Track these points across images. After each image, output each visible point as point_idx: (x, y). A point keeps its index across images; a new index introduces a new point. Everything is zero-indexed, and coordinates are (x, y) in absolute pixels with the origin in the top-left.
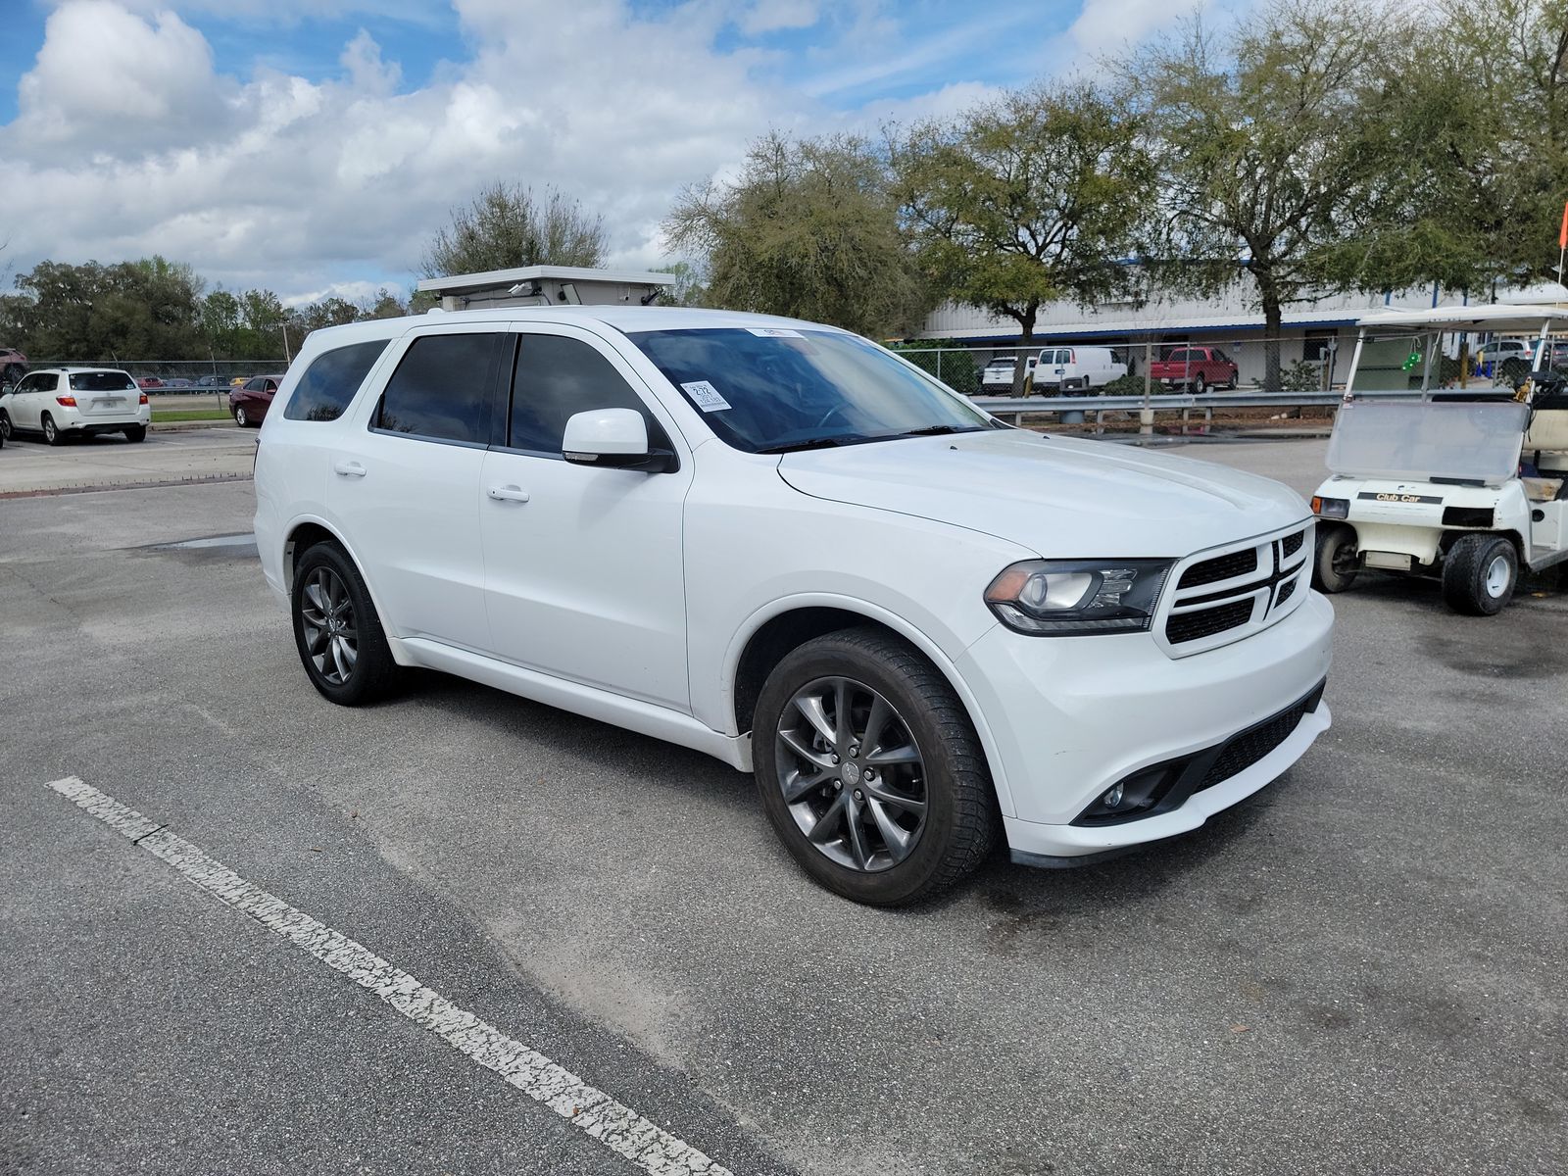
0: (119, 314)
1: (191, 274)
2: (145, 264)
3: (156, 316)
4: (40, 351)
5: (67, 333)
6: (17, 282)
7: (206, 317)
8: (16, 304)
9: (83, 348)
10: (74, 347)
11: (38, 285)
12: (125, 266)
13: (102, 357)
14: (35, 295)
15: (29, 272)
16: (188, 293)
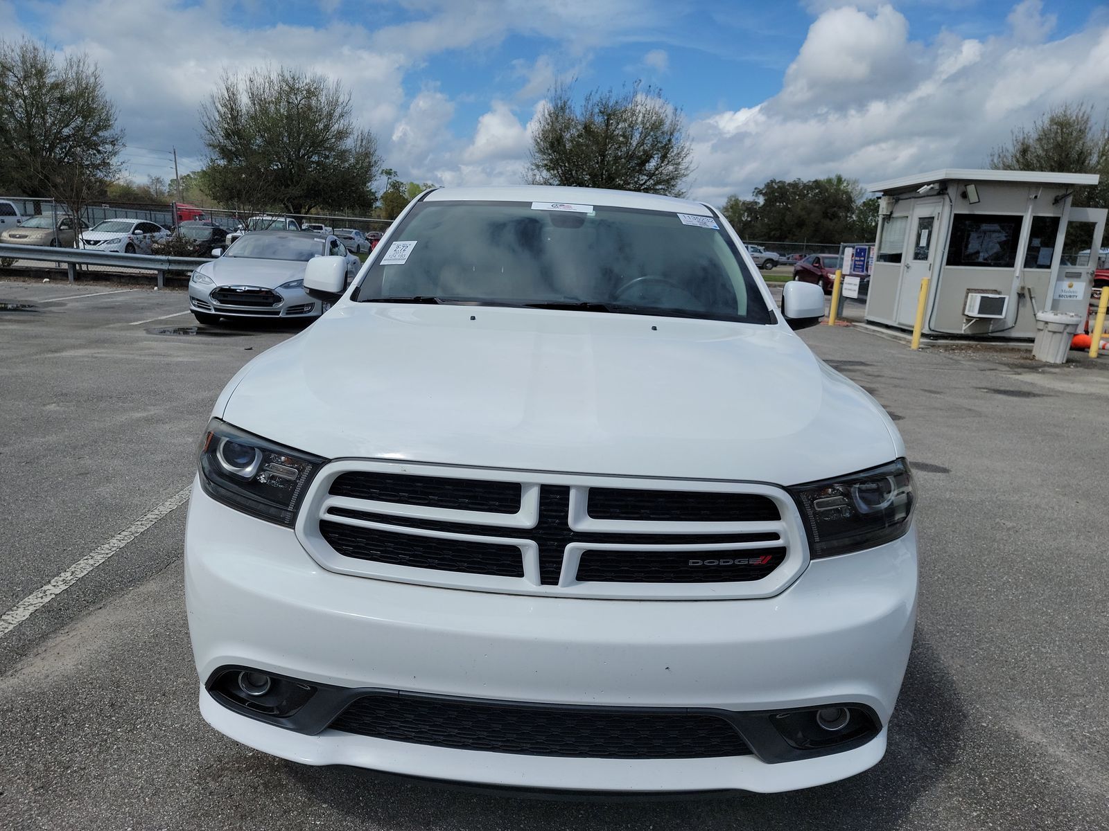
0: (803, 213)
1: (858, 186)
2: (829, 181)
3: (825, 215)
4: (755, 235)
5: (772, 224)
6: (754, 192)
7: (858, 216)
8: (750, 206)
9: (778, 234)
10: (773, 233)
11: (764, 195)
12: (816, 182)
13: (787, 240)
14: (761, 200)
15: (761, 186)
16: (850, 200)
